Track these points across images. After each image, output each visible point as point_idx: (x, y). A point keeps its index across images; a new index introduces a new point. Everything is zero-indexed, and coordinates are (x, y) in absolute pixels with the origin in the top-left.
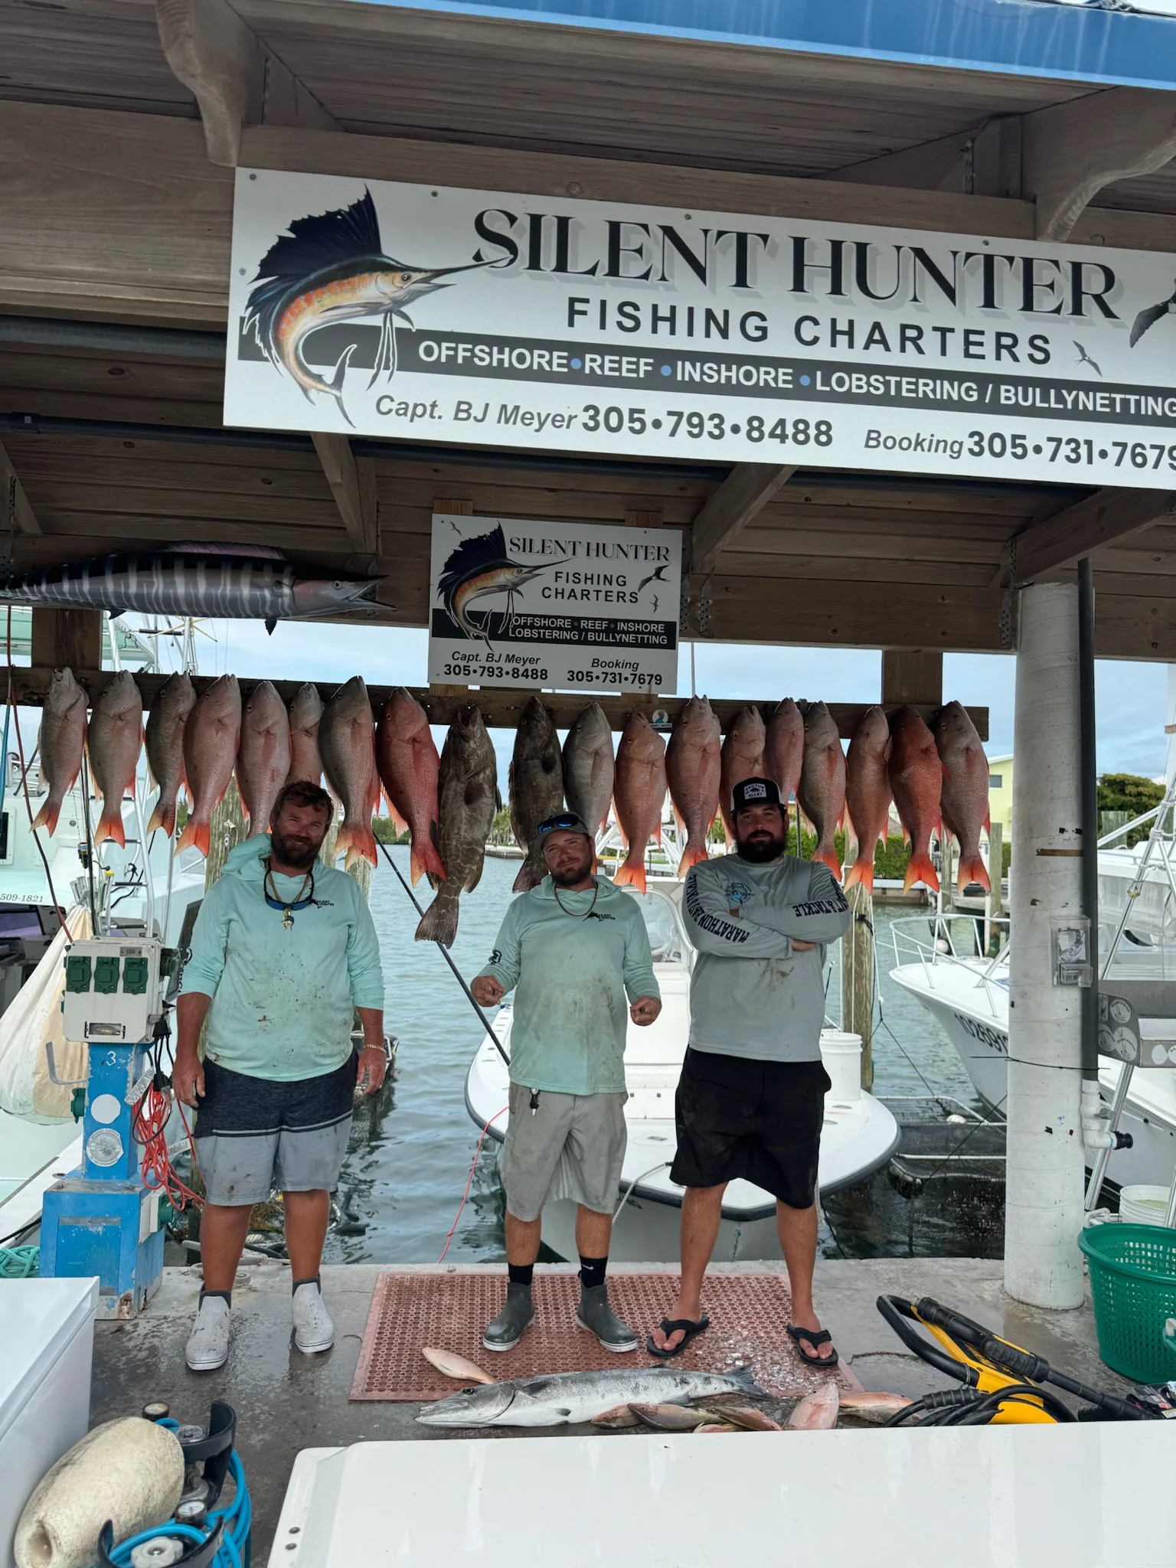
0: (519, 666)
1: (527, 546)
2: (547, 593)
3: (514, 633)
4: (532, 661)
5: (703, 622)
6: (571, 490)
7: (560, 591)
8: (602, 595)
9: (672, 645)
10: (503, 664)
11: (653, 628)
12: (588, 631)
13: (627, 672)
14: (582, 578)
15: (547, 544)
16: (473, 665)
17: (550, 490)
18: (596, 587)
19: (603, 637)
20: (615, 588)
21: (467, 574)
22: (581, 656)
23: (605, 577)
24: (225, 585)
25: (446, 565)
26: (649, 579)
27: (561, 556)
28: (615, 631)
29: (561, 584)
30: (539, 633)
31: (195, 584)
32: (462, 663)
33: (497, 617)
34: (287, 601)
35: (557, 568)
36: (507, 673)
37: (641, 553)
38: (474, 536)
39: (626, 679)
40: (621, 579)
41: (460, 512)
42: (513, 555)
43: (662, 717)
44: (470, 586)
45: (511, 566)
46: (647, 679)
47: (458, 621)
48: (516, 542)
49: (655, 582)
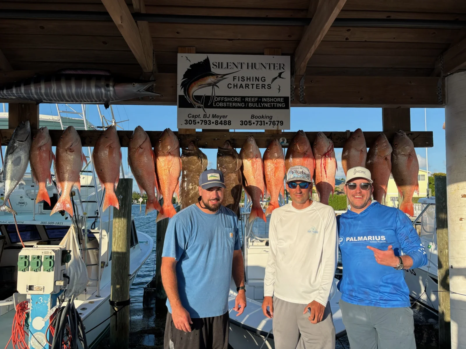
0: (218, 119)
1: (220, 65)
2: (230, 86)
3: (215, 104)
4: (224, 117)
5: (301, 97)
6: (239, 39)
7: (235, 85)
8: (255, 86)
9: (287, 107)
10: (210, 119)
11: (278, 100)
12: (249, 102)
13: (267, 120)
14: (246, 79)
15: (229, 64)
16: (198, 120)
17: (229, 40)
18: (252, 82)
19: (256, 105)
20: (261, 83)
21: (194, 79)
22: (246, 114)
23: (256, 78)
24: (84, 87)
25: (184, 75)
26: (276, 78)
27: (235, 69)
28: (261, 102)
29: (236, 81)
30: (227, 104)
31: (71, 87)
32: (192, 119)
33: (208, 98)
34: (112, 93)
35: (234, 75)
36: (213, 123)
37: (272, 66)
38: (196, 62)
39: (267, 123)
40: (263, 79)
41: (190, 52)
42: (214, 70)
43: (284, 141)
44: (195, 84)
45: (213, 75)
46: (277, 123)
47: (190, 100)
48: (215, 64)
49: (279, 79)
